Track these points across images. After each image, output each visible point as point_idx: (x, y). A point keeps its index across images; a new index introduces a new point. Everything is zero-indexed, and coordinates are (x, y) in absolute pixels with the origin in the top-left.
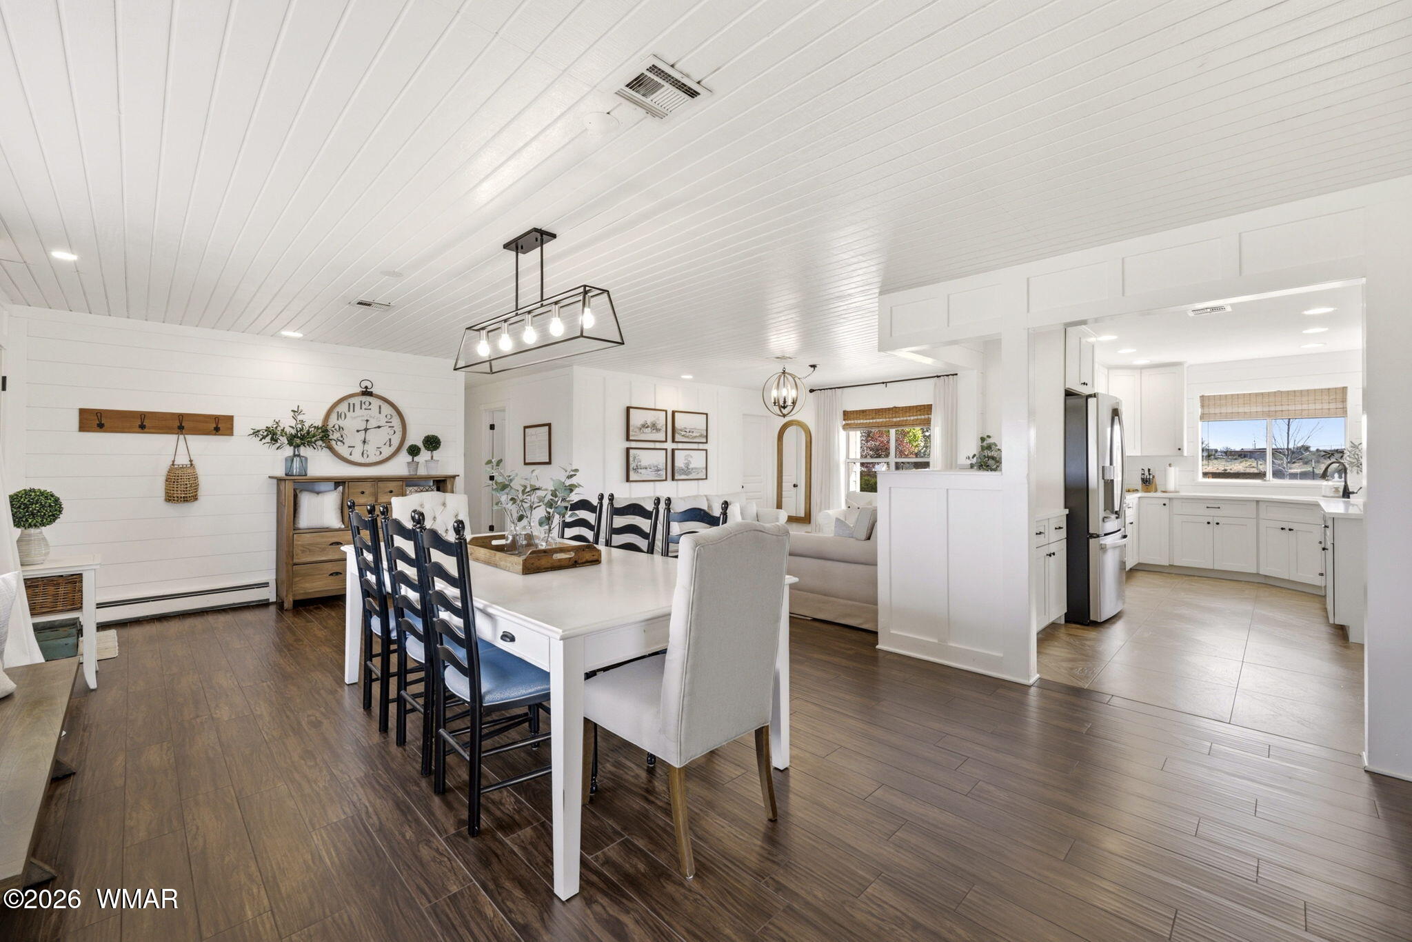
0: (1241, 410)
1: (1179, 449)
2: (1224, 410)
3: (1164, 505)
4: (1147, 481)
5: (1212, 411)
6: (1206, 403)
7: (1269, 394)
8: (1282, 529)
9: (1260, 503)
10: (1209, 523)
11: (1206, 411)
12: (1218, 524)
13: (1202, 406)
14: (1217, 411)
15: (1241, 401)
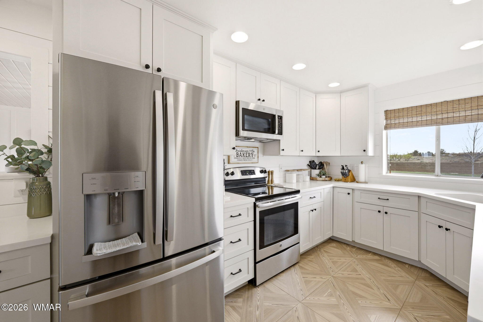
0: (415, 119)
1: (364, 151)
2: (401, 121)
3: (349, 194)
4: (344, 174)
5: (393, 122)
6: (389, 115)
7: (436, 104)
8: (440, 227)
9: (422, 198)
10: (379, 212)
11: (389, 122)
12: (386, 213)
13: (386, 119)
14: (397, 121)
15: (414, 112)
